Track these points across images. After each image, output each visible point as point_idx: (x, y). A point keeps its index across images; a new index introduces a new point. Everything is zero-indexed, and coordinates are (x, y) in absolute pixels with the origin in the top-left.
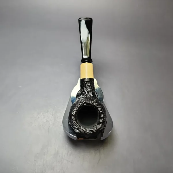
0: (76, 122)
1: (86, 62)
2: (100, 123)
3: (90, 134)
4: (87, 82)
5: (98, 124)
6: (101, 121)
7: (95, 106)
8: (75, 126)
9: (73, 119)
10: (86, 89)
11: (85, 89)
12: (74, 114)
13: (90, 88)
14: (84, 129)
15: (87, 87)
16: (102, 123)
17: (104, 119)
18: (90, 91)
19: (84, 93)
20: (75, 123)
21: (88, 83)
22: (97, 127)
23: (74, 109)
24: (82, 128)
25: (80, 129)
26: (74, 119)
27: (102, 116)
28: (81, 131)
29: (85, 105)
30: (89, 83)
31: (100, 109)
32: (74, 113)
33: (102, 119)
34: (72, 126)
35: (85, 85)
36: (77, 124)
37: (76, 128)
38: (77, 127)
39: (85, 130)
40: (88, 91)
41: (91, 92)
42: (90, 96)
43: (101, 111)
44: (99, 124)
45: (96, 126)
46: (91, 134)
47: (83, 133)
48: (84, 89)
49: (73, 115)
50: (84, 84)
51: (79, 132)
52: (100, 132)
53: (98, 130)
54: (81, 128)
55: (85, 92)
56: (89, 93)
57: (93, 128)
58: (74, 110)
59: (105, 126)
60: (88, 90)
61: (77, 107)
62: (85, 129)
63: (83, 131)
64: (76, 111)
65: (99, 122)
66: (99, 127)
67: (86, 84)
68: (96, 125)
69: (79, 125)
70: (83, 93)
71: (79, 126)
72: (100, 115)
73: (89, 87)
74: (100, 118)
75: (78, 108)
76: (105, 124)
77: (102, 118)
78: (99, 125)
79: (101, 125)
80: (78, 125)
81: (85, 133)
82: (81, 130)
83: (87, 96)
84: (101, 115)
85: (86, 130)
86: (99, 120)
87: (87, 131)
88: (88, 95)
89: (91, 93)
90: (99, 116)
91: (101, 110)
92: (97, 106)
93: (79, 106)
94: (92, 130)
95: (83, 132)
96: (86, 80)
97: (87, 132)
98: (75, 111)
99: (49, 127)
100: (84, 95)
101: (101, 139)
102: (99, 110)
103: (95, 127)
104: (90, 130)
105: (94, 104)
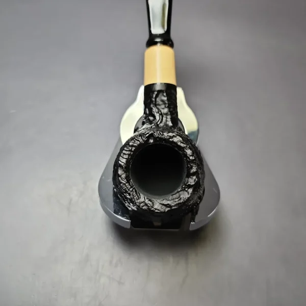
0: (128, 182)
1: (159, 44)
2: (189, 186)
3: (161, 212)
4: (159, 92)
5: (183, 190)
6: (192, 181)
7: (176, 143)
8: (126, 192)
9: (120, 176)
10: (158, 109)
11: (155, 110)
12: (122, 164)
13: (168, 107)
14: (147, 201)
15: (159, 105)
16: (192, 185)
17: (198, 177)
18: (166, 114)
19: (151, 118)
20: (125, 184)
21: (161, 94)
22: (182, 196)
23: (124, 152)
24: (142, 199)
25: (137, 199)
26: (123, 176)
27: (194, 170)
28: (139, 206)
29: (151, 141)
30: (165, 94)
31: (189, 152)
32: (124, 161)
33: (195, 177)
34: (121, 195)
35: (156, 98)
36: (131, 187)
37: (127, 198)
38: (130, 195)
39: (149, 202)
40: (161, 114)
41: (169, 117)
42: (167, 125)
43: (191, 158)
44: (185, 188)
45: (178, 195)
46: (164, 212)
47: (145, 210)
48: (151, 110)
49: (121, 166)
50: (152, 97)
51: (135, 208)
52: (189, 209)
53: (184, 203)
54: (139, 198)
55: (154, 117)
56: (164, 119)
57: (171, 198)
58: (124, 154)
59: (200, 198)
60: (162, 111)
61: (132, 146)
62: (150, 200)
63: (146, 205)
64: (129, 155)
65: (186, 185)
66: (185, 196)
67: (157, 96)
68: (178, 192)
69: (136, 191)
70: (149, 119)
71: (136, 193)
72: (188, 167)
73: (165, 104)
74: (189, 175)
75: (134, 148)
76: (201, 192)
77: (194, 174)
78: (186, 191)
79: (190, 190)
80: (133, 190)
81: (150, 212)
82: (140, 203)
83: (158, 125)
84: (192, 168)
85: (153, 203)
86: (187, 179)
87: (156, 207)
88: (161, 122)
89: (169, 120)
90: (186, 170)
91: (192, 156)
92: (182, 145)
93: (135, 145)
94: (169, 202)
95: (145, 207)
96: (158, 88)
97: (156, 209)
98: (126, 157)
99: (71, 200)
100: (151, 122)
101: (191, 229)
102: (186, 155)
103: (175, 196)
104: (163, 205)
105: (175, 140)
